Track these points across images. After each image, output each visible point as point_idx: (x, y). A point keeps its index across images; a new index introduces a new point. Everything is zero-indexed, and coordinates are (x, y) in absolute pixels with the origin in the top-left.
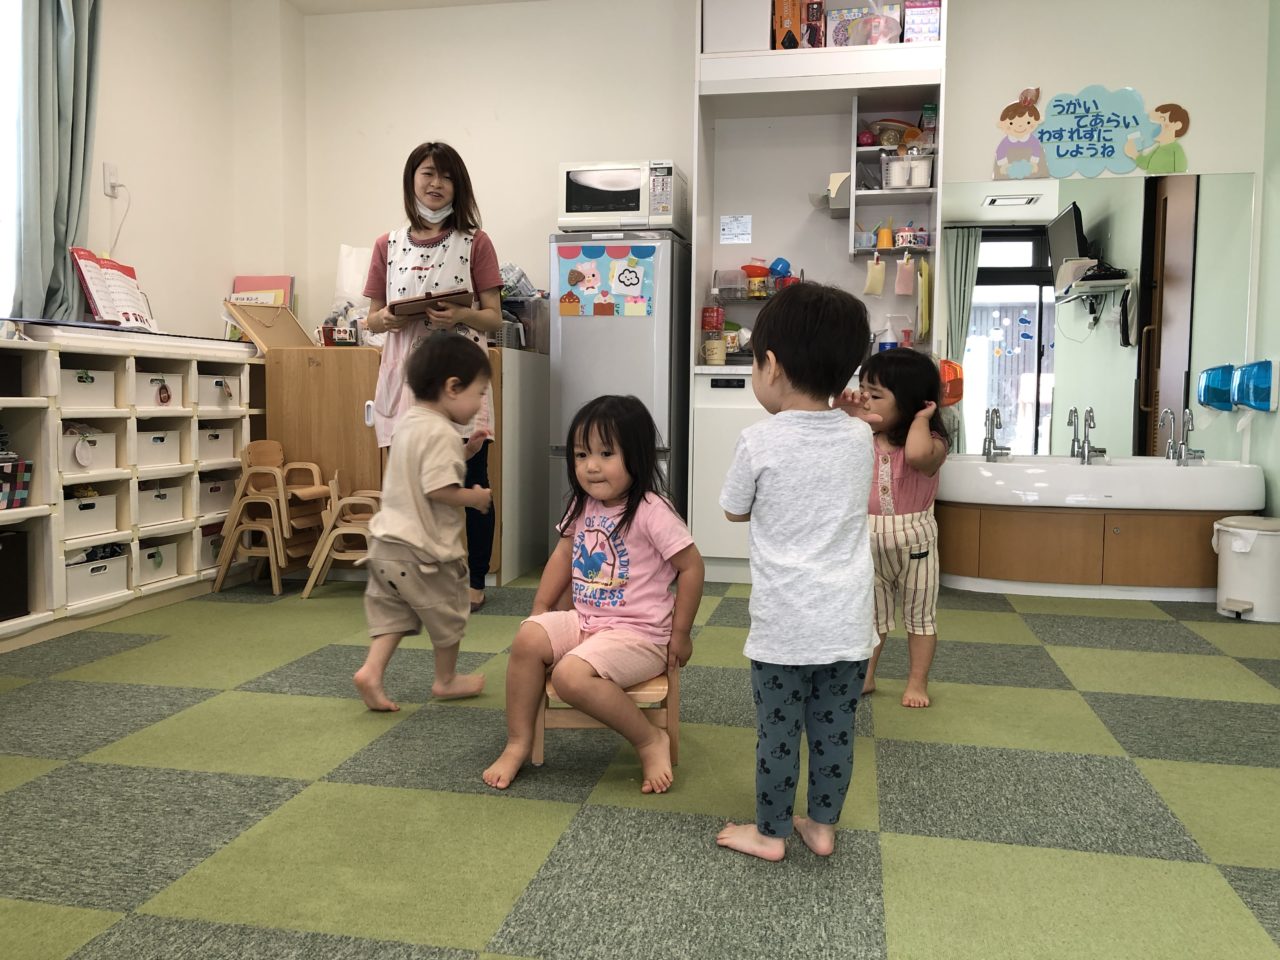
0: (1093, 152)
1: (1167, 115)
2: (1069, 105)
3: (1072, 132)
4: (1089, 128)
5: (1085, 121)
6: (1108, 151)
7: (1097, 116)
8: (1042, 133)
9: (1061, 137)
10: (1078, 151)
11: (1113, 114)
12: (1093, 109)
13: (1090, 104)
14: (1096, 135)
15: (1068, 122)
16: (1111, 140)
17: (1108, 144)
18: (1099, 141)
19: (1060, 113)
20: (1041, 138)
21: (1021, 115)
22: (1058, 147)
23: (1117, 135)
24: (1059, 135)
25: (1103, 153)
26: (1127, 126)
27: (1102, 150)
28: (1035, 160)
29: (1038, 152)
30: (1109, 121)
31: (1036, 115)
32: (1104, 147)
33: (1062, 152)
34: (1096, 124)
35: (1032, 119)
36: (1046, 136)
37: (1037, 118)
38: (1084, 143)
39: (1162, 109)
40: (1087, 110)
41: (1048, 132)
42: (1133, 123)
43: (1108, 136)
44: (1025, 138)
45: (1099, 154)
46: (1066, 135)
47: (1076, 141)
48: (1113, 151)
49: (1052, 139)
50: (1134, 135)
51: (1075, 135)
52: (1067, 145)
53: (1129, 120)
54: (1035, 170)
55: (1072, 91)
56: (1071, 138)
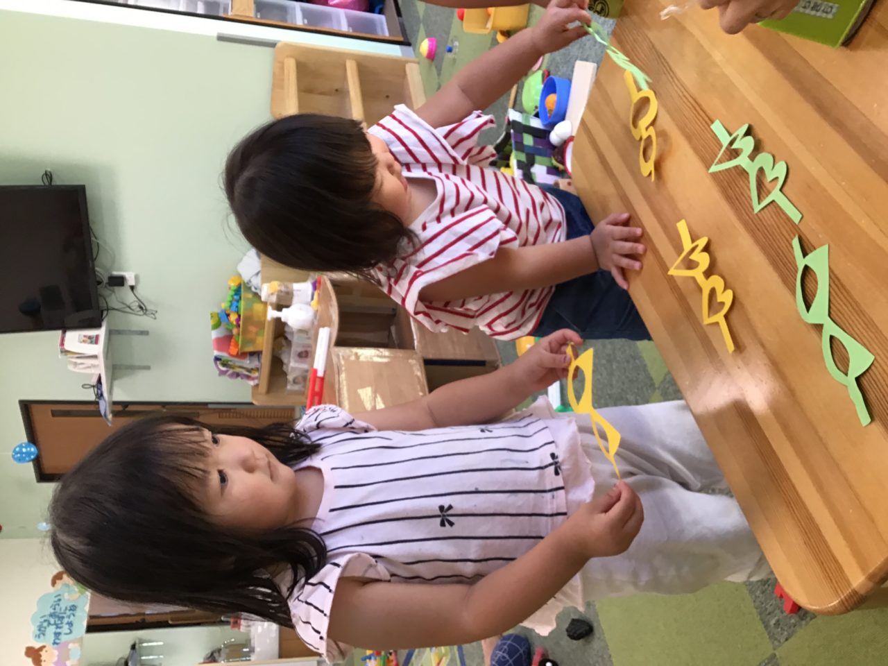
0: (72, 617)
1: (57, 581)
2: (39, 630)
3: (57, 627)
4: (57, 619)
5: (52, 621)
6: (73, 608)
7: (51, 615)
8: (55, 643)
9: (60, 633)
10: (70, 624)
11: (51, 607)
12: (45, 618)
13: (42, 620)
14: (61, 615)
15: (51, 630)
16: (66, 608)
17: (69, 608)
18: (65, 613)
19: (44, 635)
20: (57, 644)
21: (41, 656)
22: (66, 634)
23: (63, 605)
24: (57, 635)
25: (73, 610)
26: (60, 600)
27: (71, 612)
28: (71, 646)
29: (67, 643)
30: (55, 609)
31: (41, 648)
32: (71, 610)
33: (68, 631)
34: (55, 615)
35: (44, 650)
36: (57, 641)
37: (44, 647)
38: (66, 620)
39: (54, 583)
40: (45, 621)
41: (54, 640)
42: (59, 597)
43: (63, 608)
44: (56, 652)
45: (74, 612)
46: (59, 630)
47: (64, 625)
48: (73, 606)
49: (60, 637)
50: (66, 596)
51: (59, 626)
52: (65, 629)
53: (56, 599)
54: (77, 645)
55: (33, 629)
56: (60, 628)
